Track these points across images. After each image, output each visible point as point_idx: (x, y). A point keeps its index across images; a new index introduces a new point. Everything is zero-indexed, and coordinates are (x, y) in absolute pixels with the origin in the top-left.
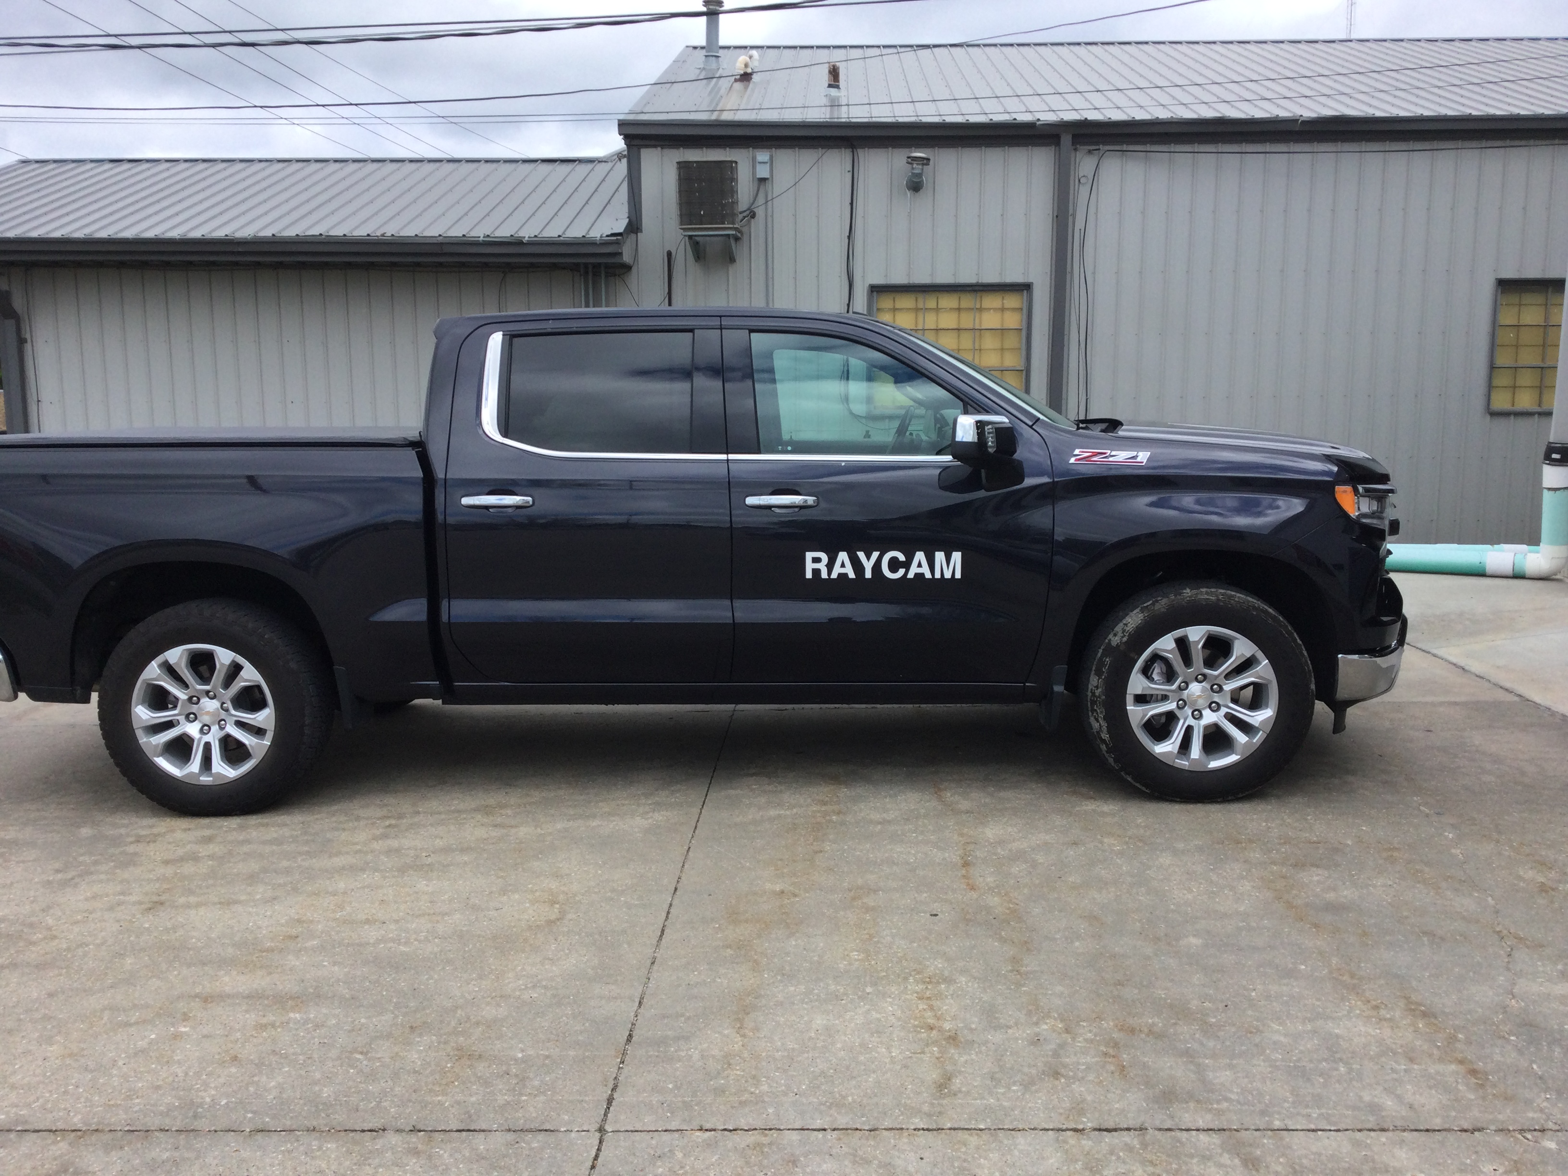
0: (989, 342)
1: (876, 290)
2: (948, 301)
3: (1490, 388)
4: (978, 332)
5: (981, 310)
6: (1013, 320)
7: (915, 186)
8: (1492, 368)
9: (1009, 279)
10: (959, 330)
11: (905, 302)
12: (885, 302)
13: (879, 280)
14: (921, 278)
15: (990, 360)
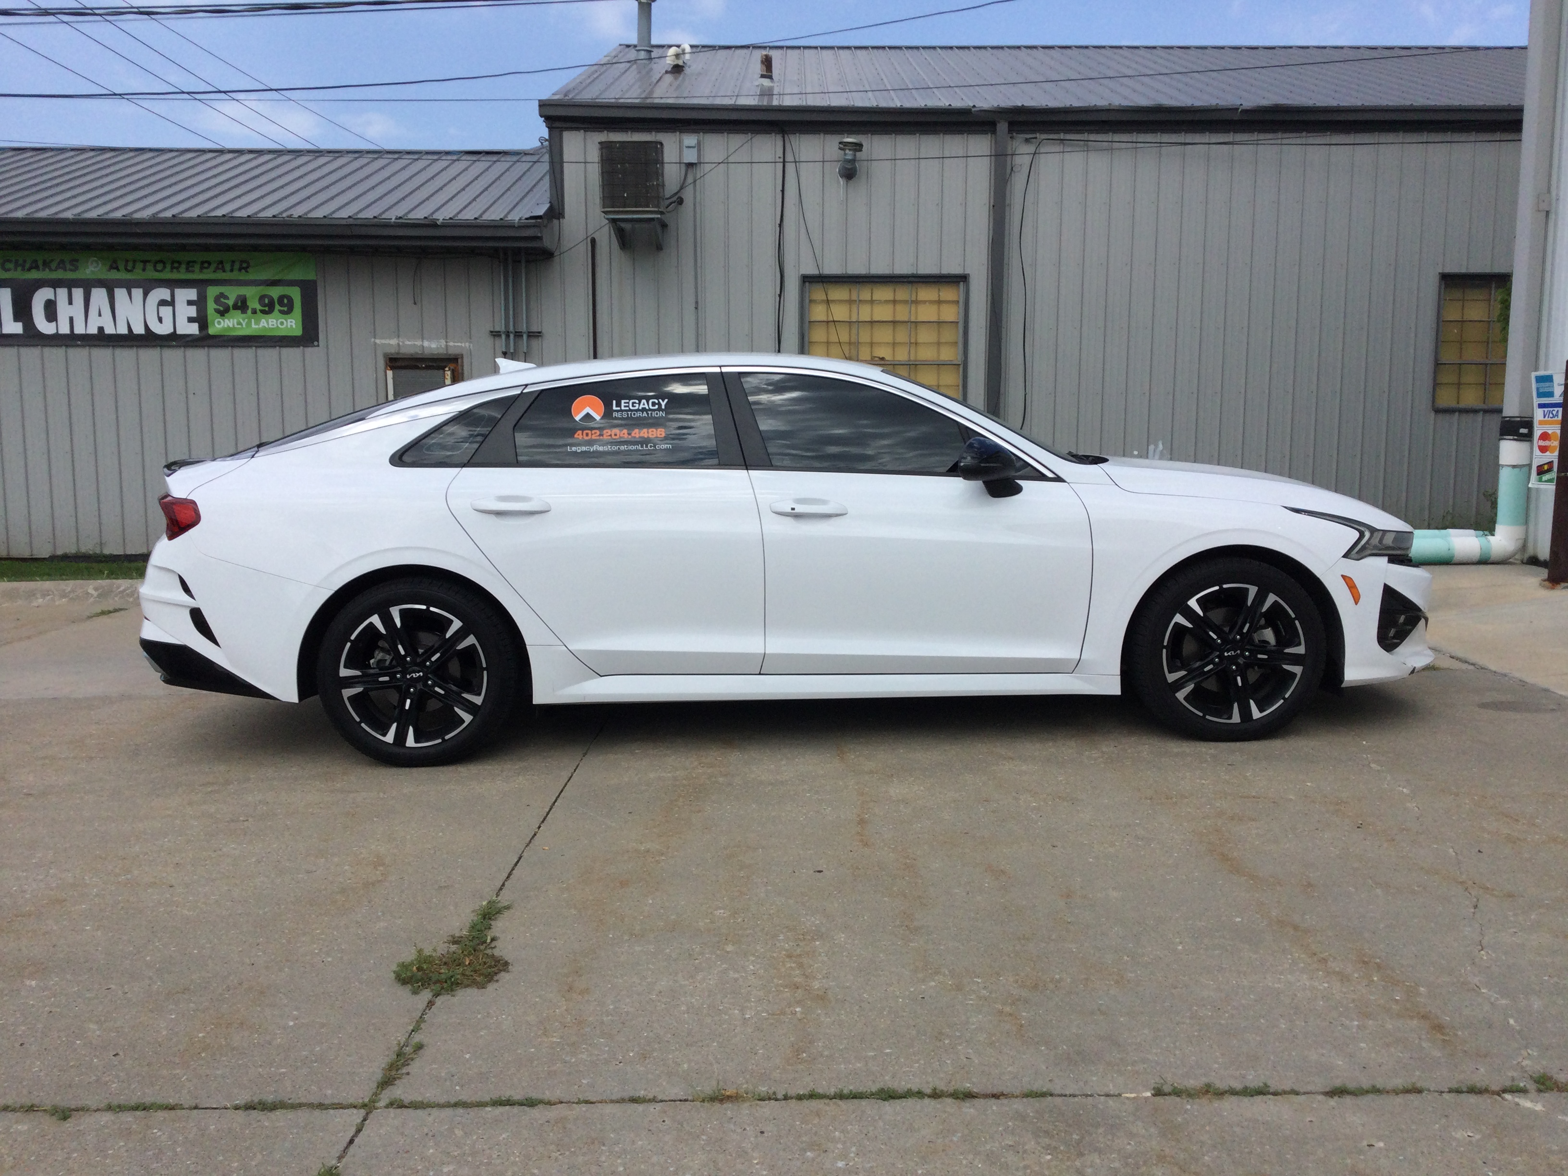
0: (926, 335)
1: (806, 279)
2: (883, 293)
3: (1436, 385)
4: (913, 324)
5: (916, 302)
6: (950, 313)
7: (849, 173)
8: (1438, 364)
9: (944, 270)
10: (894, 322)
11: (839, 293)
12: (818, 293)
13: (812, 270)
14: (857, 268)
15: (926, 354)
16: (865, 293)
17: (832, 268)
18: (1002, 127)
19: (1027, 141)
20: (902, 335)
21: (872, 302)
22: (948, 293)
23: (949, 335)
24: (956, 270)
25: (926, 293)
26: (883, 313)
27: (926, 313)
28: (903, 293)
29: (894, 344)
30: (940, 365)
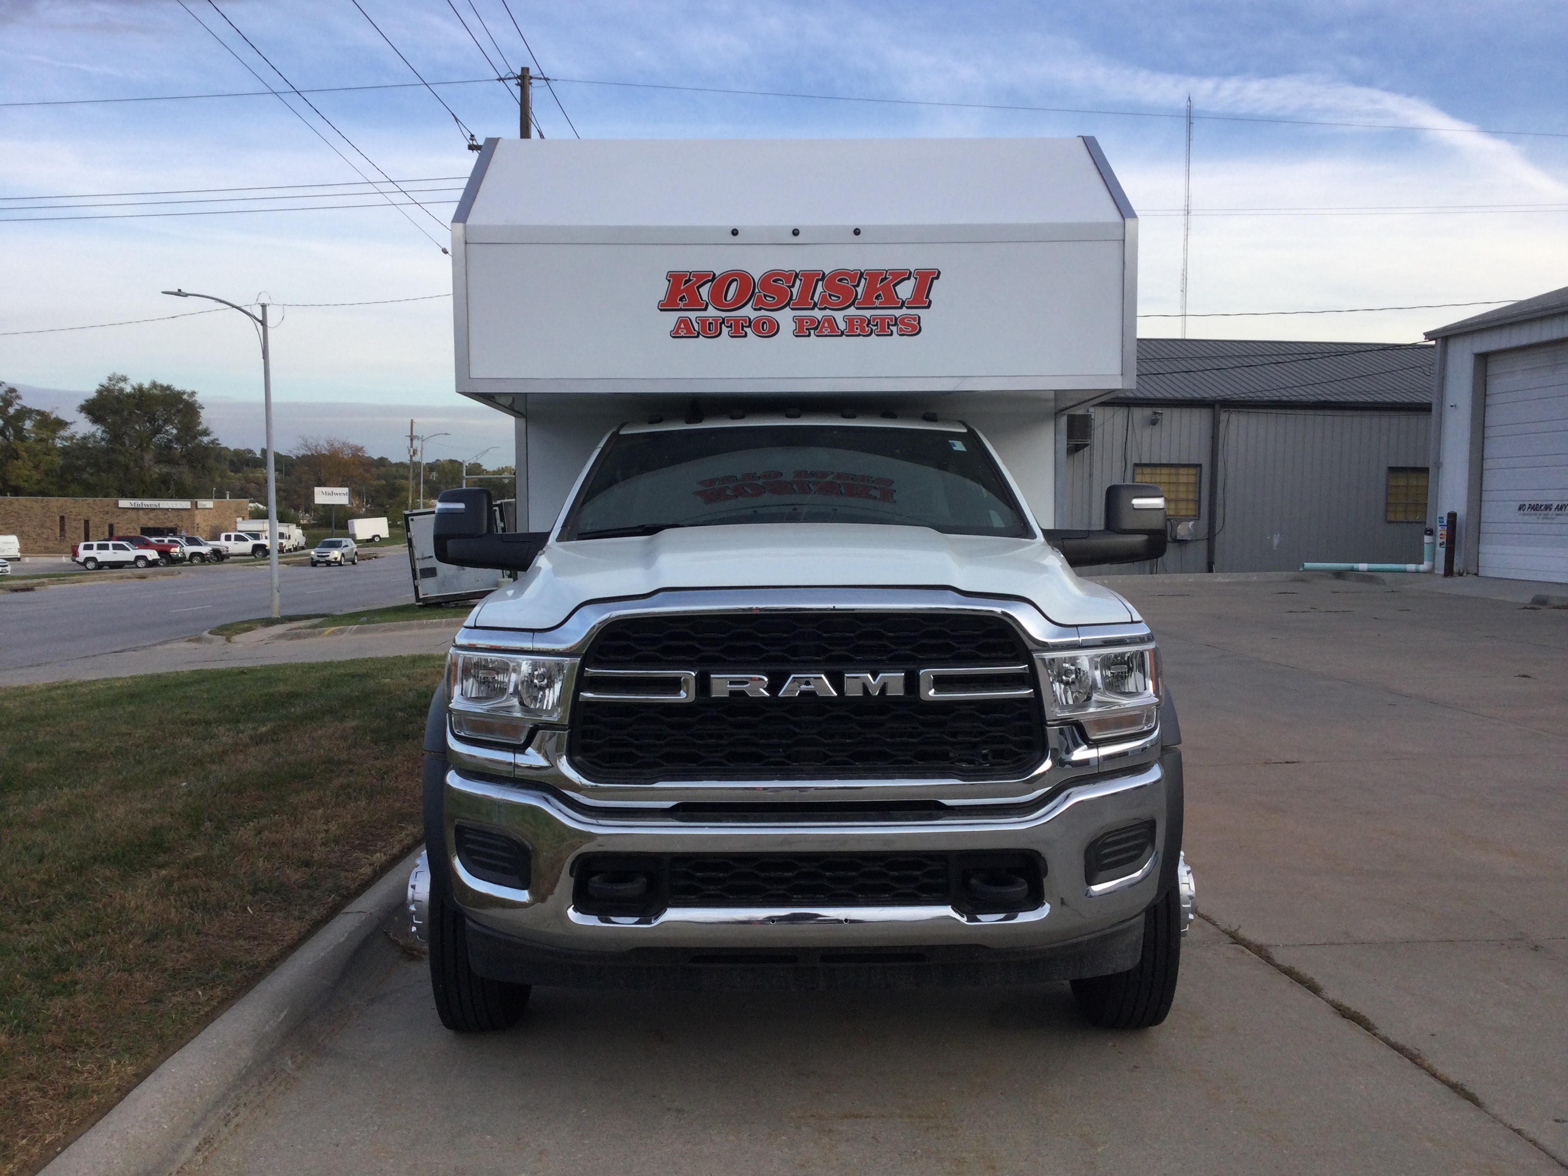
0: (1182, 488)
1: (1136, 465)
2: (1165, 471)
3: (1387, 511)
4: (1178, 483)
5: (1178, 474)
6: (1192, 479)
7: (1154, 423)
8: (1387, 504)
9: (1192, 462)
10: (1169, 483)
11: (1147, 470)
12: (1139, 470)
13: (1138, 462)
14: (1155, 461)
15: (1182, 496)
16: (1158, 471)
17: (1145, 461)
18: (1217, 407)
19: (1226, 411)
20: (1173, 488)
21: (1161, 474)
22: (1192, 471)
23: (1191, 488)
24: (1196, 462)
25: (1182, 471)
26: (1164, 479)
27: (1183, 479)
28: (1173, 471)
29: (1169, 491)
30: (1188, 500)
